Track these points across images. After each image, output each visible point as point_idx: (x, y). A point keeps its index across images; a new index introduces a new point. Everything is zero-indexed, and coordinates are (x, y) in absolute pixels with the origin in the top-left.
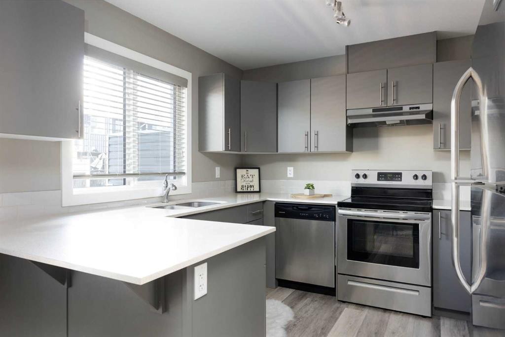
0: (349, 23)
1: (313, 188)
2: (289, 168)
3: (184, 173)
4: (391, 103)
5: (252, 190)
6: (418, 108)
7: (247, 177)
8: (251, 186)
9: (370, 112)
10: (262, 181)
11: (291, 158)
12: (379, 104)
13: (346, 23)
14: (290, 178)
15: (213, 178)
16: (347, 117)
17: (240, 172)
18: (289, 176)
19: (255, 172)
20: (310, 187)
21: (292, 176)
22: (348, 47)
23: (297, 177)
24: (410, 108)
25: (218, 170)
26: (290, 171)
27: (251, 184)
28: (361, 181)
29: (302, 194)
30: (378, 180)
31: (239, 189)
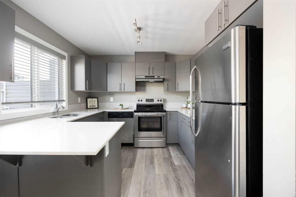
0: (142, 43)
1: (123, 105)
2: (111, 98)
3: (64, 101)
4: (151, 75)
5: (95, 107)
6: (160, 77)
7: (93, 102)
8: (94, 106)
9: (144, 77)
10: (99, 103)
11: (112, 94)
12: (147, 75)
13: (140, 43)
14: (112, 102)
15: (77, 103)
16: (136, 78)
17: (89, 100)
18: (111, 101)
19: (96, 100)
20: (122, 105)
21: (112, 101)
22: (135, 52)
23: (114, 101)
24: (157, 77)
25: (79, 99)
26: (112, 99)
27: (94, 105)
28: (140, 103)
29: (118, 108)
30: (146, 102)
31: (89, 107)
